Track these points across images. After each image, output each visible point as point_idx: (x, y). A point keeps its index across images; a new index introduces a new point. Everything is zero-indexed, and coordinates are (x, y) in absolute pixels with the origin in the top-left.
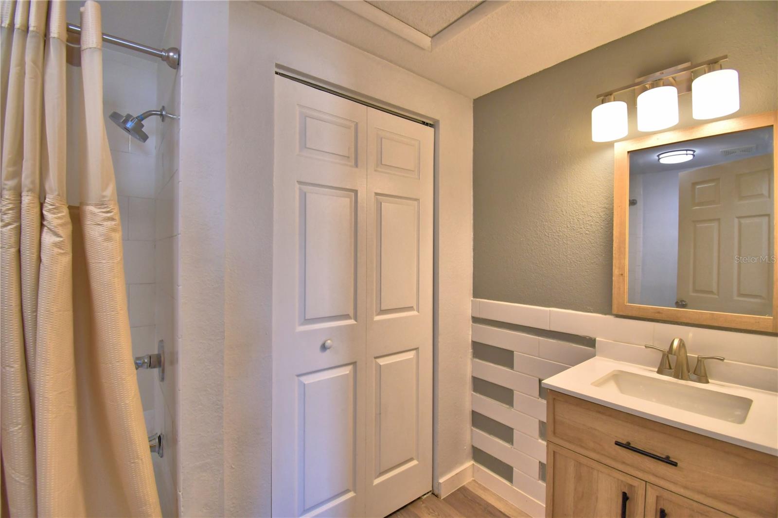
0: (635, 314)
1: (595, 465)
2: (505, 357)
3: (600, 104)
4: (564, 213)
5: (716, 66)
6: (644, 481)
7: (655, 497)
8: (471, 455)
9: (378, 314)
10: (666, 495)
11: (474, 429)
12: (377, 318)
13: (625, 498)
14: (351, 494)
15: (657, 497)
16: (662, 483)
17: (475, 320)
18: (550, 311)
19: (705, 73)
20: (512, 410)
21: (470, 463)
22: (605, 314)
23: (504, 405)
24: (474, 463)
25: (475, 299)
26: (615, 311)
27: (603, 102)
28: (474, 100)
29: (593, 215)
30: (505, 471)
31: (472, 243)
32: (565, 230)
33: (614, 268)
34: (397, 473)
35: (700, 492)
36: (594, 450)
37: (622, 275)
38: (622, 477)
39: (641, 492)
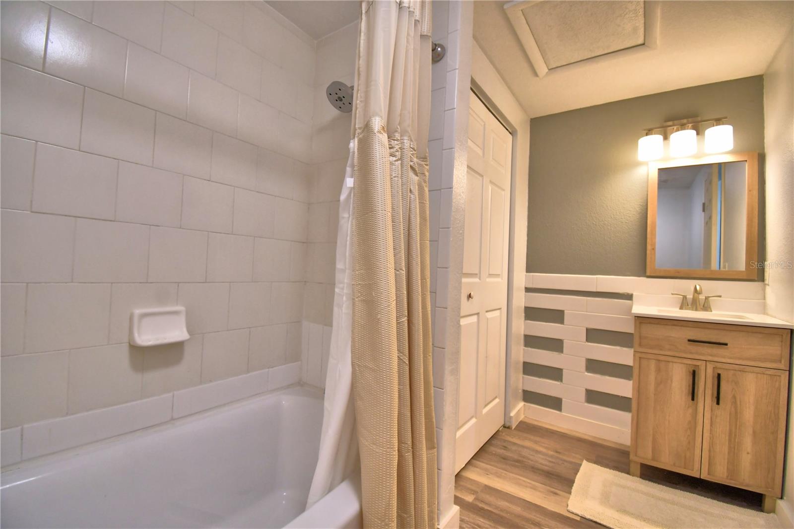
0: (662, 274)
1: (670, 359)
2: (557, 316)
3: (644, 136)
4: (609, 208)
5: (721, 122)
6: (704, 360)
7: (712, 368)
8: (522, 398)
9: (488, 277)
10: (719, 365)
11: (526, 376)
12: (488, 280)
13: (694, 374)
14: (474, 420)
15: (714, 368)
16: (716, 359)
17: (528, 290)
18: (597, 278)
19: (714, 126)
20: (562, 355)
21: (521, 404)
22: (639, 276)
23: (554, 353)
24: (525, 403)
25: (528, 274)
26: (648, 274)
27: (647, 135)
28: (531, 119)
29: (631, 209)
30: (555, 403)
31: (526, 230)
32: (610, 220)
33: (648, 245)
34: (490, 408)
35: (740, 359)
36: (669, 350)
37: (653, 249)
38: (689, 362)
39: (703, 368)
